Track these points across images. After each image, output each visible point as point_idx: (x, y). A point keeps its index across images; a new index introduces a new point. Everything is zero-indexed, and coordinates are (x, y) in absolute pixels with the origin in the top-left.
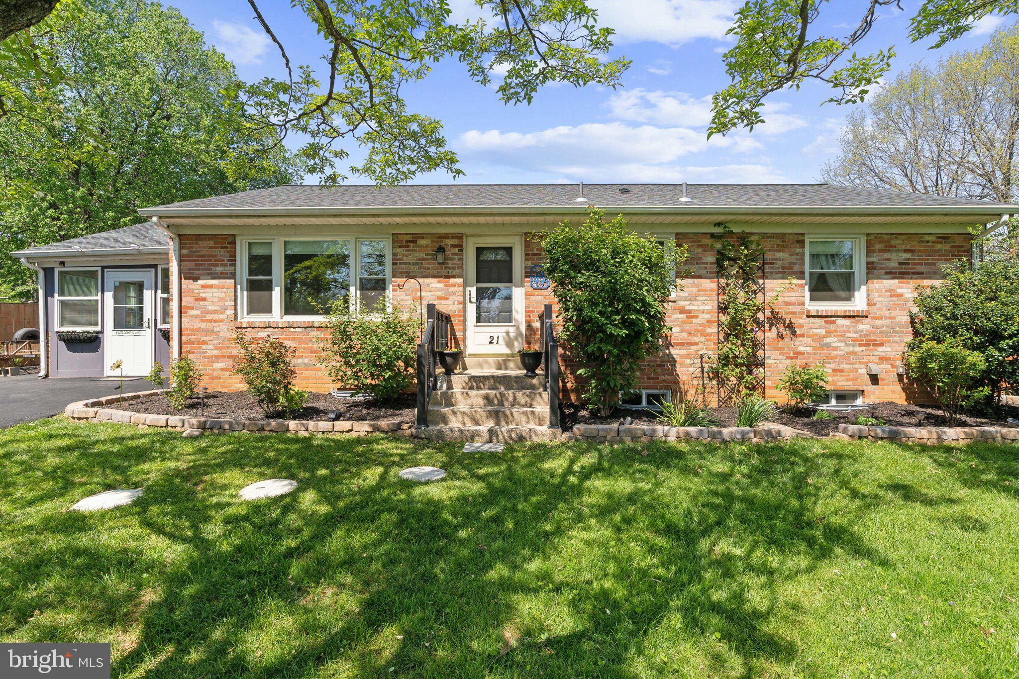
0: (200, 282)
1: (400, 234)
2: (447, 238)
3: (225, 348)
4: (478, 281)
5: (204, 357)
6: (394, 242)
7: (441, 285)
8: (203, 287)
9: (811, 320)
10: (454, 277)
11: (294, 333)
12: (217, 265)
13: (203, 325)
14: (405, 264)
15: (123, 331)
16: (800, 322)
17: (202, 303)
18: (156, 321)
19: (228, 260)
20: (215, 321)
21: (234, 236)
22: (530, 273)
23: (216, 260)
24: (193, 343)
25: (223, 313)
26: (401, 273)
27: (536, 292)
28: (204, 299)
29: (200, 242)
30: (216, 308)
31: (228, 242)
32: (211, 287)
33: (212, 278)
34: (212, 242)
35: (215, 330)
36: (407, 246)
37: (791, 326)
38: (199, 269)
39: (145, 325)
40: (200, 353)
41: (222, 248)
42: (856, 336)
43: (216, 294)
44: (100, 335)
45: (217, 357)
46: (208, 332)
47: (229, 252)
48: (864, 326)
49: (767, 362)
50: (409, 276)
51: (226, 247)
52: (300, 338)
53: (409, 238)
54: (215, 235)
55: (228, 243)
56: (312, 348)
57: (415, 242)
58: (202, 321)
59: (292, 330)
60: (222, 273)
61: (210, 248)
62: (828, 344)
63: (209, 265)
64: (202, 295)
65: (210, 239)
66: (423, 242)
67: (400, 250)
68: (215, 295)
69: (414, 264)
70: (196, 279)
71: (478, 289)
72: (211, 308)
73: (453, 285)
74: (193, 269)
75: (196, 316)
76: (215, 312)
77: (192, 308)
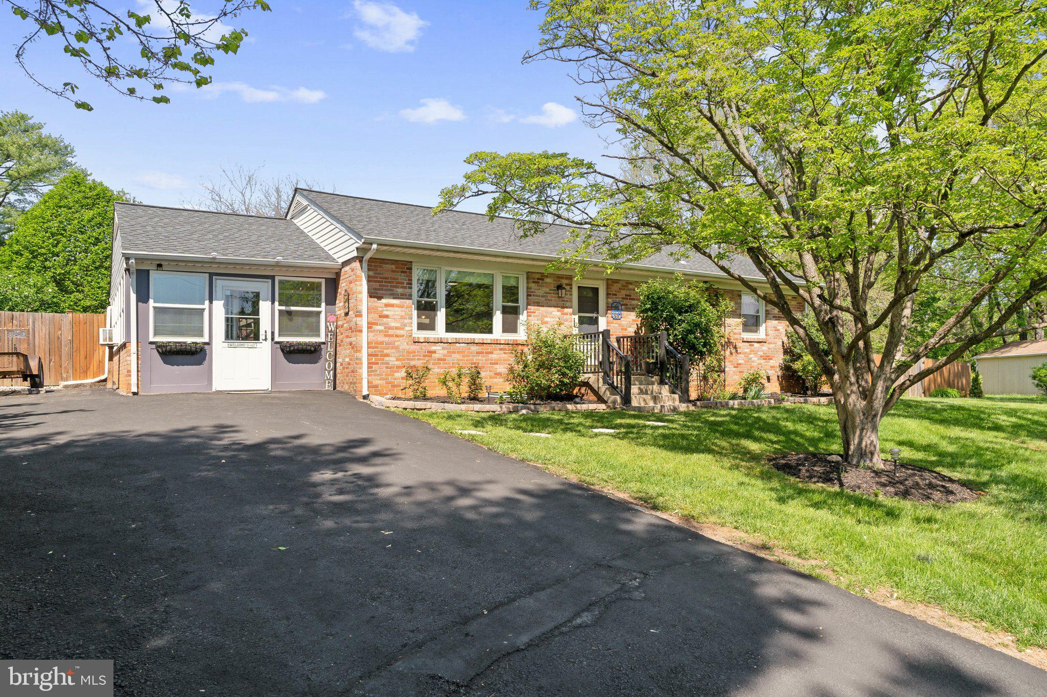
0: (384, 301)
1: (533, 273)
2: (563, 278)
3: (404, 360)
4: (579, 312)
5: (387, 368)
6: (527, 279)
7: (559, 314)
8: (387, 305)
9: (744, 344)
10: (567, 308)
11: (459, 348)
12: (398, 287)
13: (387, 339)
14: (536, 296)
15: (236, 343)
16: (740, 345)
17: (385, 320)
18: (273, 333)
19: (407, 284)
20: (397, 336)
21: (411, 262)
22: (610, 307)
23: (397, 283)
24: (377, 355)
25: (403, 329)
26: (534, 303)
27: (615, 321)
28: (387, 316)
29: (384, 266)
30: (398, 325)
31: (406, 267)
32: (392, 306)
33: (394, 298)
34: (393, 266)
35: (397, 344)
36: (538, 283)
37: (735, 347)
38: (382, 290)
39: (262, 337)
40: (383, 364)
41: (402, 272)
42: (761, 353)
43: (398, 311)
44: (206, 347)
45: (398, 367)
46: (390, 345)
47: (407, 276)
48: (765, 347)
49: (726, 369)
50: (539, 304)
51: (406, 272)
52: (464, 352)
53: (538, 276)
54: (396, 261)
55: (407, 269)
56: (473, 360)
57: (543, 280)
58: (386, 336)
59: (457, 345)
60: (402, 295)
61: (393, 271)
62: (751, 359)
63: (391, 286)
64: (386, 313)
65: (393, 264)
66: (548, 280)
67: (533, 285)
68: (397, 313)
69: (542, 296)
70: (380, 298)
71: (580, 317)
72: (393, 324)
73: (566, 314)
74: (377, 289)
75: (380, 331)
76: (397, 328)
77: (376, 324)
